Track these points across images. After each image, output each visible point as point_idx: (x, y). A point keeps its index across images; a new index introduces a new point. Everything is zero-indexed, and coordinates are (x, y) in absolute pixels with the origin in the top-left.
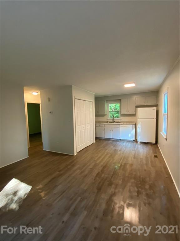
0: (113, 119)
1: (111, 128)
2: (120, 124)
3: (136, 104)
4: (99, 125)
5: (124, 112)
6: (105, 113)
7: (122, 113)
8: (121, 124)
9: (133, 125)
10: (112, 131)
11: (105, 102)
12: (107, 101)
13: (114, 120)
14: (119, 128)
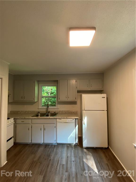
0: (47, 109)
1: (42, 125)
2: (56, 119)
3: (78, 88)
4: (23, 120)
5: (63, 98)
6: (34, 99)
7: (59, 101)
8: (59, 119)
9: (75, 119)
10: (44, 129)
11: (34, 82)
12: (38, 82)
13: (49, 110)
14: (55, 125)
